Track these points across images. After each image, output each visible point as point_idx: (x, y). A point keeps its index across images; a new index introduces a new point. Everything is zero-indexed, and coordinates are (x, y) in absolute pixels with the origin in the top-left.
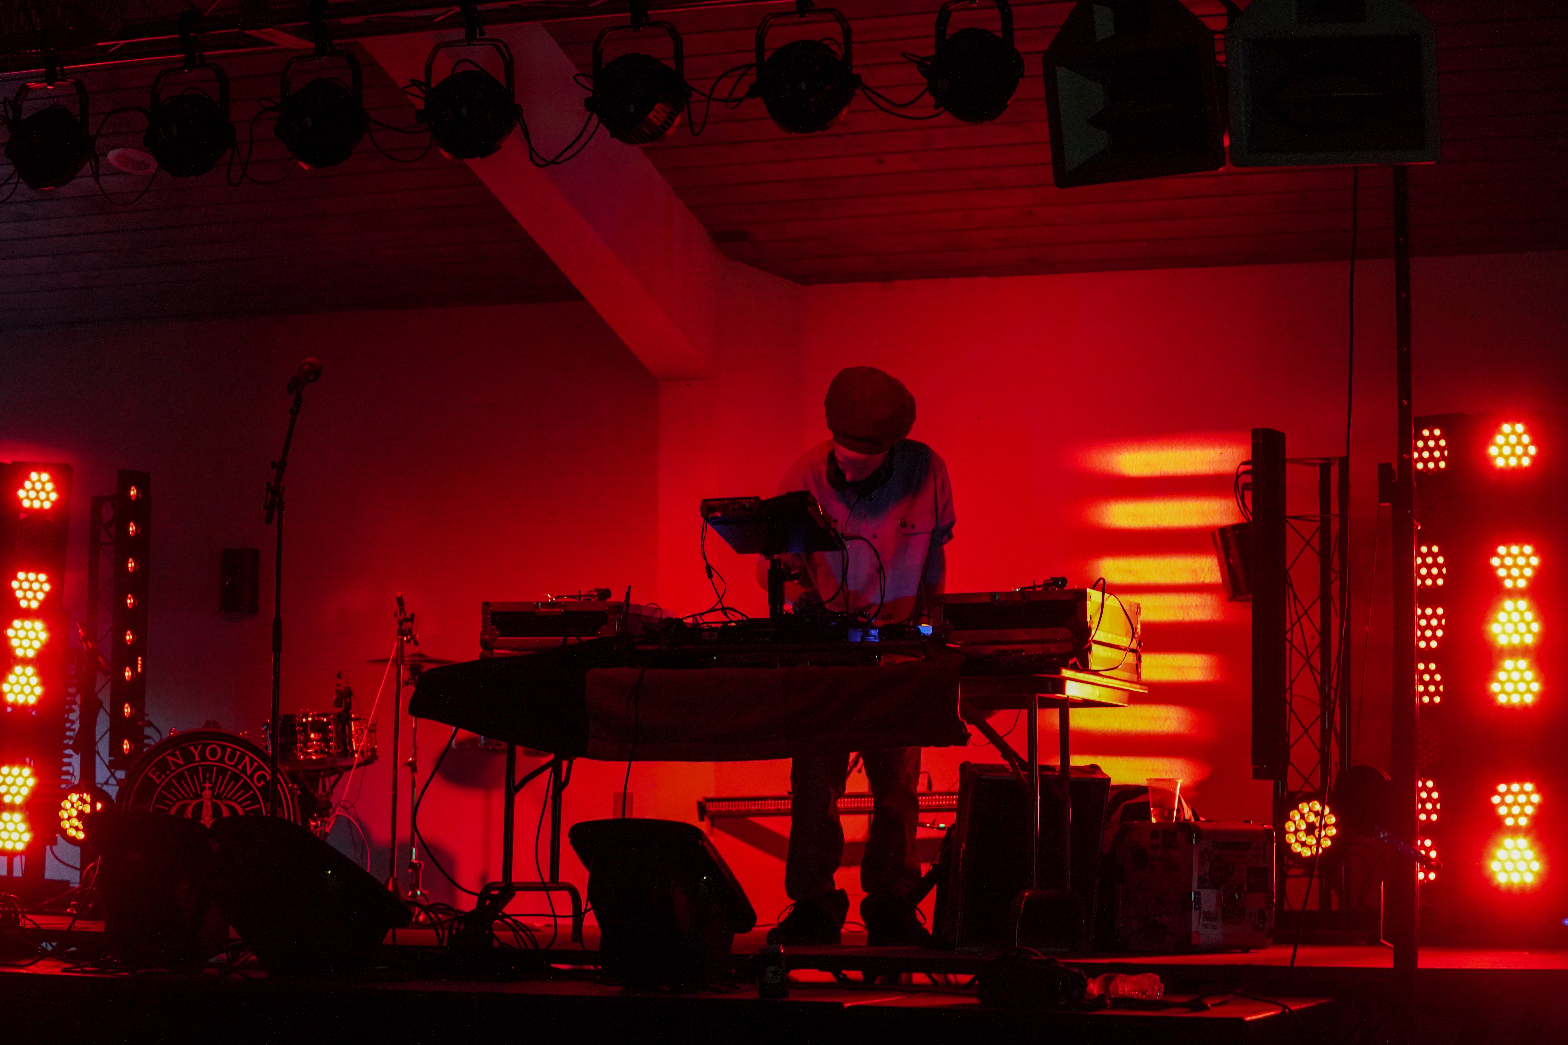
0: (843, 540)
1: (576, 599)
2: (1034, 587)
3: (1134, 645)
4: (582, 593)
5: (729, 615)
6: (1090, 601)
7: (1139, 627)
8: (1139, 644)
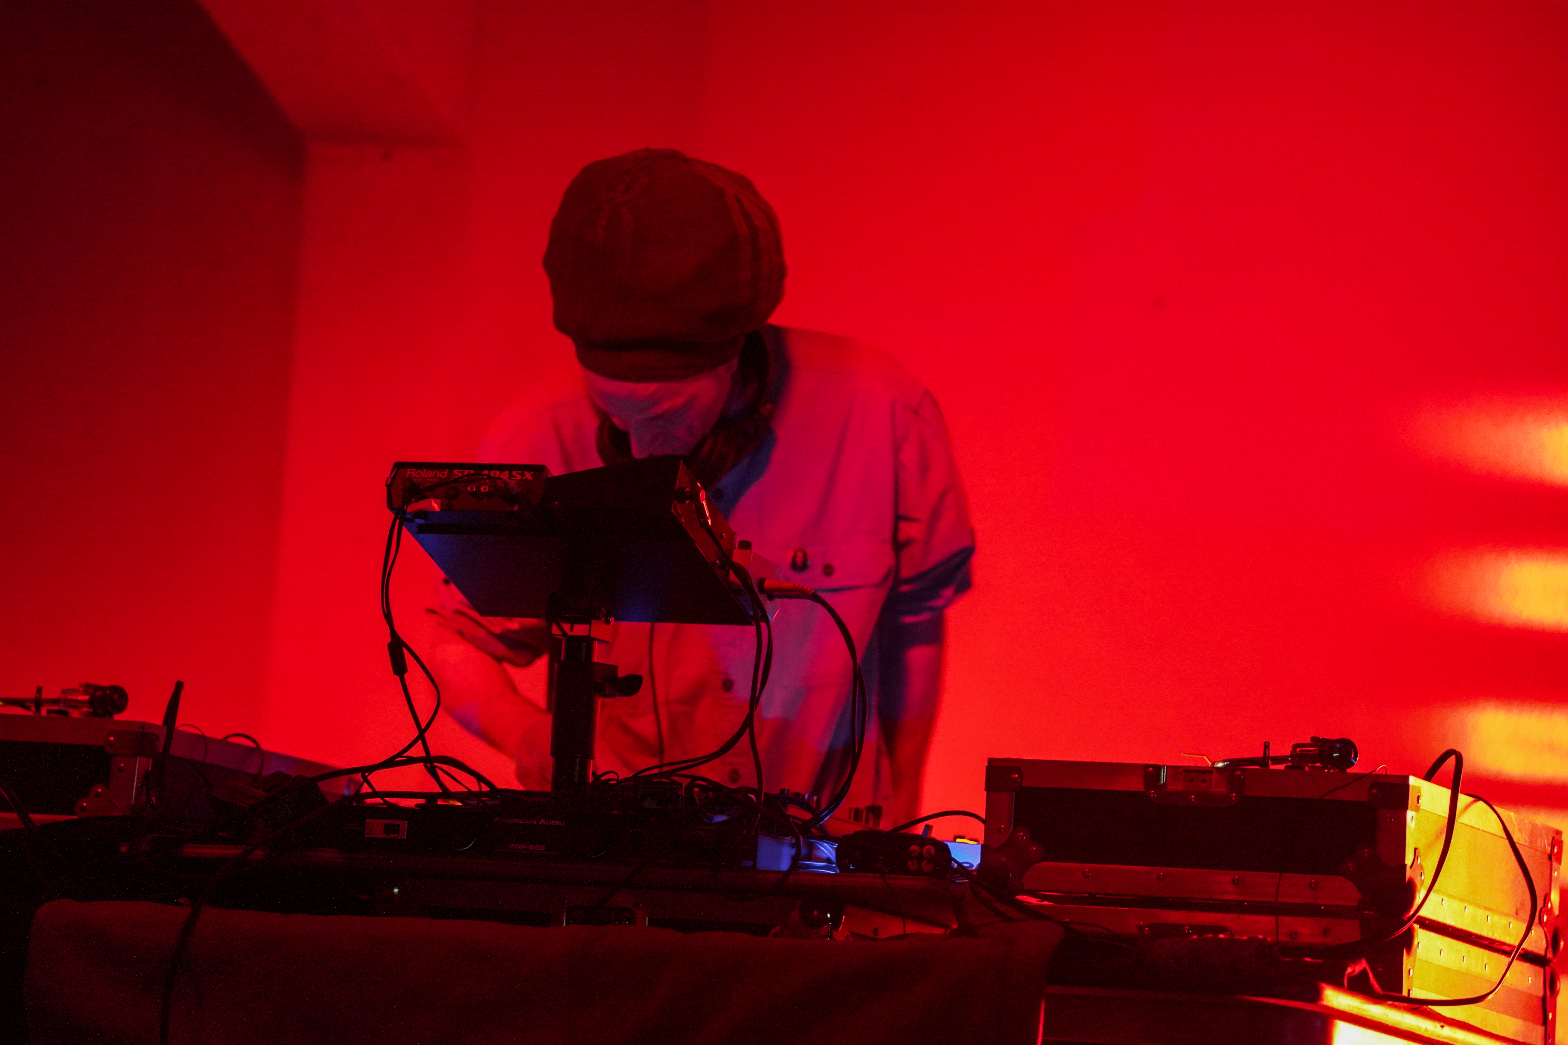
0: (762, 598)
1: (28, 709)
2: (1263, 762)
3: (1537, 941)
4: (45, 695)
5: (443, 776)
6: (1417, 809)
7: (1555, 897)
8: (1553, 942)
